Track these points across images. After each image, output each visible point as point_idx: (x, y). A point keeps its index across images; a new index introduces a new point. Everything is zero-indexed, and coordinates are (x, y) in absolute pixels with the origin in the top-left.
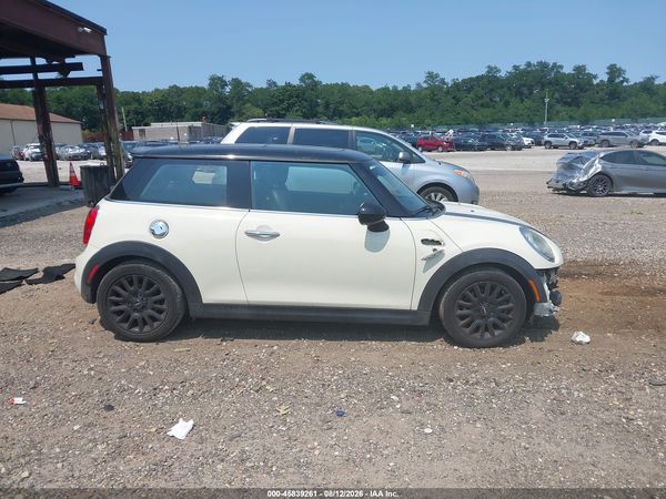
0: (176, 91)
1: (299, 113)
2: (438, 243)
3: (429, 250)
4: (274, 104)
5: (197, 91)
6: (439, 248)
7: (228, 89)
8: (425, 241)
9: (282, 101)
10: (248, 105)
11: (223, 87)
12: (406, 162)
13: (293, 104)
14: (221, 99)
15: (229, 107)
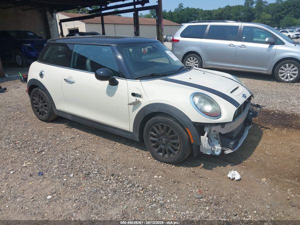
0: (228, 8)
1: (293, 15)
2: (140, 96)
3: (134, 99)
4: (278, 11)
5: (239, 7)
6: (138, 99)
7: (254, 5)
8: (134, 95)
9: (283, 10)
10: (264, 13)
11: (252, 4)
12: (272, 44)
13: (290, 11)
14: (250, 10)
15: (254, 15)
